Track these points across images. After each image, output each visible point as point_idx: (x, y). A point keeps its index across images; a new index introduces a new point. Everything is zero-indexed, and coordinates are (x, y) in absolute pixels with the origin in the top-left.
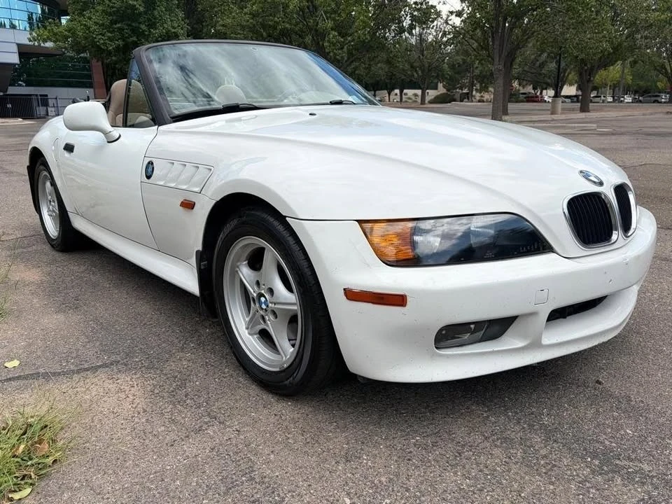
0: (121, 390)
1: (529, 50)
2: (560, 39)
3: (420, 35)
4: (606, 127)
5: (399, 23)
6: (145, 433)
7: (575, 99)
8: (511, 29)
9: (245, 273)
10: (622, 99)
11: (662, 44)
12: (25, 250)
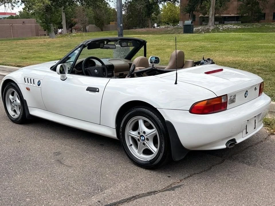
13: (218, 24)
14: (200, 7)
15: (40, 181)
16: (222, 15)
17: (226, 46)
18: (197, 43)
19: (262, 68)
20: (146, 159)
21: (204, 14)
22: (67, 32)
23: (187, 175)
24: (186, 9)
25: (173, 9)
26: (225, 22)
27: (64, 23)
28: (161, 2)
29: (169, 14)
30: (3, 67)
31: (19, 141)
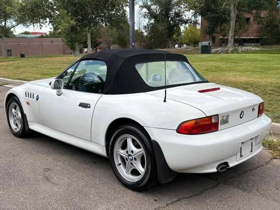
13: (238, 45)
14: (221, 29)
15: (21, 199)
16: (241, 37)
17: (241, 66)
18: (213, 64)
19: (274, 88)
20: (133, 180)
21: (224, 36)
22: (92, 51)
23: (174, 200)
24: (206, 31)
25: (194, 30)
26: (245, 44)
27: (89, 43)
28: (182, 24)
29: (190, 35)
30: (22, 82)
31: (13, 155)
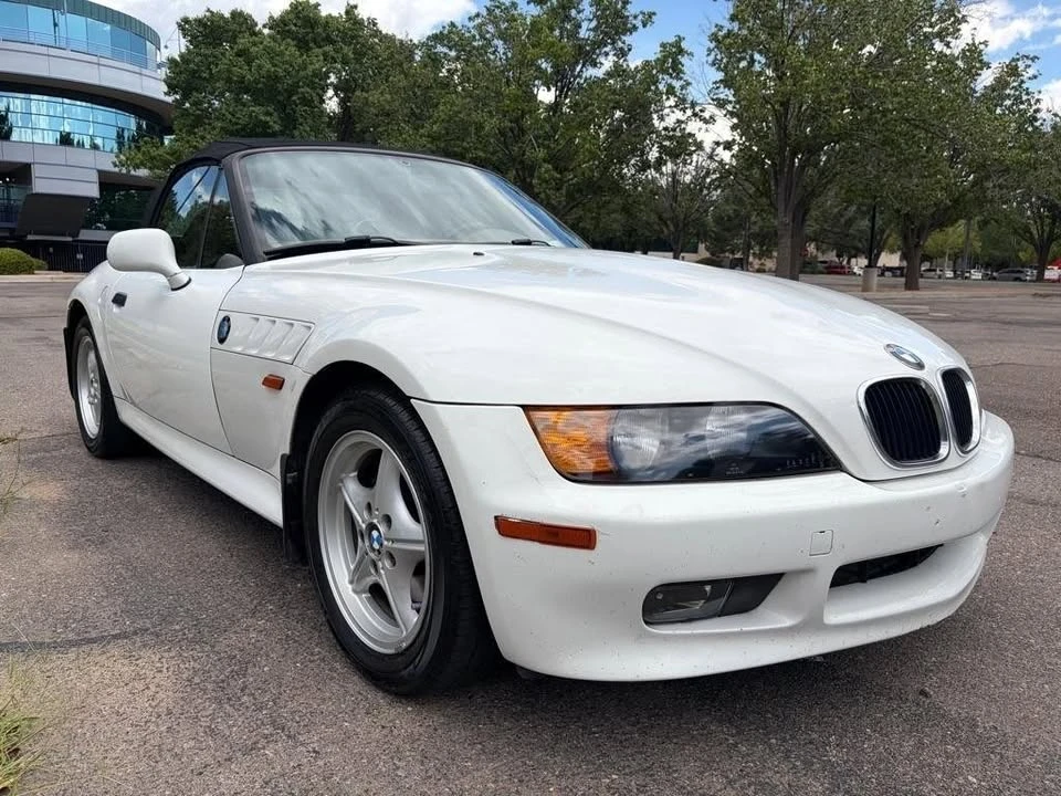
0: (139, 677)
1: (830, 200)
2: (873, 185)
3: (674, 174)
4: (944, 311)
5: (642, 156)
6: (160, 750)
7: (899, 272)
8: (802, 167)
9: (352, 490)
10: (968, 275)
11: (1026, 197)
12: (48, 455)
